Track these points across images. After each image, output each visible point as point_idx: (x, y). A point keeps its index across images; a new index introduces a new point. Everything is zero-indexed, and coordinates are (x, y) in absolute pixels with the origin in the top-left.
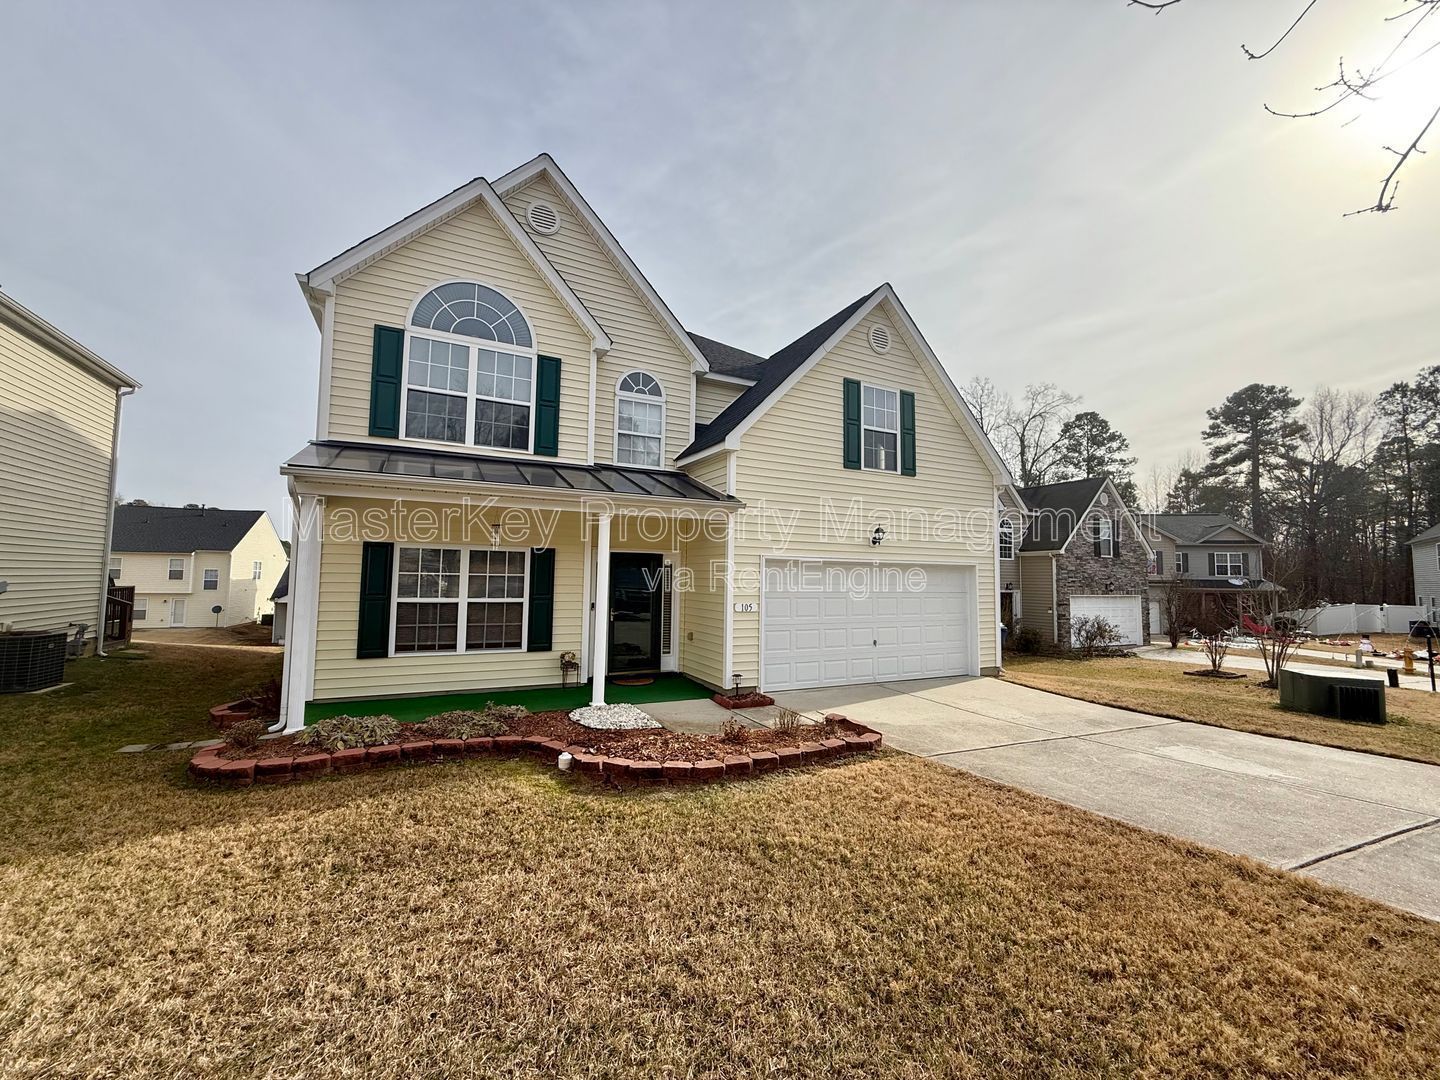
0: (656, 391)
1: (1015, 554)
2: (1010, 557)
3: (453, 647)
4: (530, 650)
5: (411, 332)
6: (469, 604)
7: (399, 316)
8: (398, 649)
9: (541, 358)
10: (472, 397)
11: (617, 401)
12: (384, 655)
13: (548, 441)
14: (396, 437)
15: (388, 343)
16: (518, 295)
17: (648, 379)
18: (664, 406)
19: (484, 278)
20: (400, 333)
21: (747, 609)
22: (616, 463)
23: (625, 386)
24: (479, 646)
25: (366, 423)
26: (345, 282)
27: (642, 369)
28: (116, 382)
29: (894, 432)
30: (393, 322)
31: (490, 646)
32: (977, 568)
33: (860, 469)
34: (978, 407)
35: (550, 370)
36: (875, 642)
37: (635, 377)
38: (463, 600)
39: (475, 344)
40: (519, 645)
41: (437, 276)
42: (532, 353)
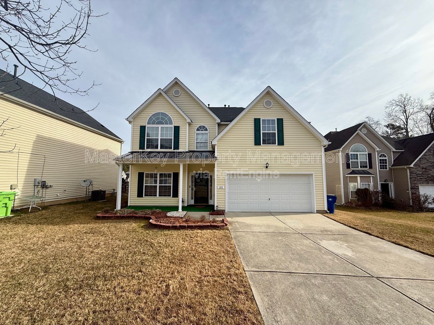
0: (206, 130)
1: (389, 168)
2: (387, 169)
3: (156, 196)
4: (173, 197)
5: (147, 126)
6: (159, 186)
7: (144, 123)
8: (145, 196)
9: (175, 127)
10: (159, 138)
11: (196, 134)
12: (142, 197)
13: (177, 146)
14: (144, 149)
15: (143, 129)
16: (169, 113)
17: (204, 127)
18: (208, 133)
19: (162, 111)
20: (145, 127)
21: (221, 188)
22: (195, 150)
23: (198, 130)
24: (162, 196)
25: (139, 147)
26: (134, 118)
27: (202, 124)
28: (121, 142)
29: (275, 132)
30: (143, 125)
31: (164, 196)
32: (314, 175)
33: (261, 145)
34: (402, 105)
35: (177, 129)
36: (269, 199)
37: (200, 127)
38: (158, 185)
39: (160, 126)
40: (170, 196)
41: (152, 113)
42: (172, 126)
